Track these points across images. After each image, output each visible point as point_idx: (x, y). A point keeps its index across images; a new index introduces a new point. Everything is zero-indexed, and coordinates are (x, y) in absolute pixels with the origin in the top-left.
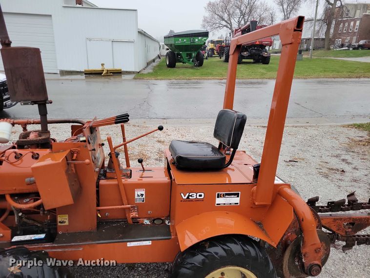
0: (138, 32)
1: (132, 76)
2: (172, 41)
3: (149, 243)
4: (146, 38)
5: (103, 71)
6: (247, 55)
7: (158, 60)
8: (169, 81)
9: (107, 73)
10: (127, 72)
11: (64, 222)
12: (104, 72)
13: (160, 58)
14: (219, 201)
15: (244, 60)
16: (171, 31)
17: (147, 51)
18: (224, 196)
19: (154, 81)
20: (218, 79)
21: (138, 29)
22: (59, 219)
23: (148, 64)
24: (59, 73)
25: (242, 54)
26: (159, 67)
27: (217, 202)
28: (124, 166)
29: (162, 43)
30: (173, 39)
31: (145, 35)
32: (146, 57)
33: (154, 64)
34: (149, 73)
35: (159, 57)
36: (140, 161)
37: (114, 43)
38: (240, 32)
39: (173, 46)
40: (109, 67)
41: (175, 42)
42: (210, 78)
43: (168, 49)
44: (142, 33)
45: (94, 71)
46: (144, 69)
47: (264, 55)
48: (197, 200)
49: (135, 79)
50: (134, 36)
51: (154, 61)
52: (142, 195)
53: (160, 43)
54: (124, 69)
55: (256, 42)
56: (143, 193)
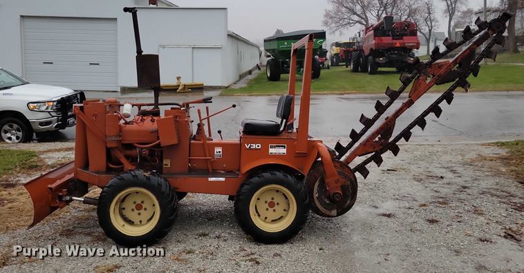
0: (228, 35)
1: (218, 92)
2: (274, 46)
3: (223, 179)
4: (239, 42)
5: (179, 86)
6: (384, 62)
7: (257, 71)
8: (268, 97)
9: (184, 88)
10: (210, 87)
11: (167, 165)
12: (180, 88)
13: (259, 69)
14: (272, 151)
15: (380, 69)
16: (278, 31)
17: (239, 58)
18: (275, 147)
19: (248, 98)
20: (338, 94)
21: (228, 32)
22: (164, 163)
23: (241, 77)
24: (119, 90)
25: (377, 60)
26: (257, 80)
27: (270, 152)
28: (208, 136)
29: (262, 49)
30: (276, 42)
31: (237, 39)
32: (238, 67)
33: (250, 77)
34: (241, 88)
35: (258, 67)
36: (219, 132)
37: (195, 50)
38: (372, 32)
39: (276, 51)
40: (187, 80)
41: (278, 47)
42: (326, 92)
43: (269, 56)
44: (232, 36)
45: (167, 86)
46: (235, 83)
47: (409, 61)
48: (256, 149)
49: (221, 95)
50: (222, 41)
51: (250, 72)
52: (220, 152)
53: (261, 49)
54: (206, 84)
55: (396, 43)
56: (221, 150)
